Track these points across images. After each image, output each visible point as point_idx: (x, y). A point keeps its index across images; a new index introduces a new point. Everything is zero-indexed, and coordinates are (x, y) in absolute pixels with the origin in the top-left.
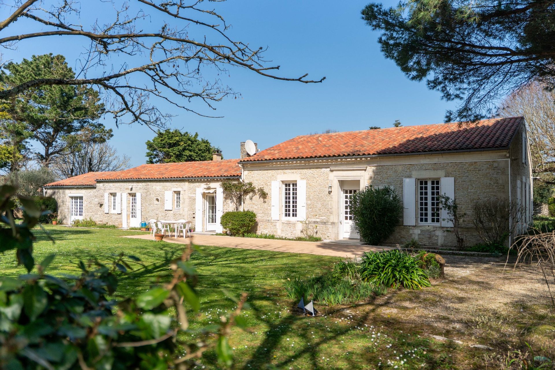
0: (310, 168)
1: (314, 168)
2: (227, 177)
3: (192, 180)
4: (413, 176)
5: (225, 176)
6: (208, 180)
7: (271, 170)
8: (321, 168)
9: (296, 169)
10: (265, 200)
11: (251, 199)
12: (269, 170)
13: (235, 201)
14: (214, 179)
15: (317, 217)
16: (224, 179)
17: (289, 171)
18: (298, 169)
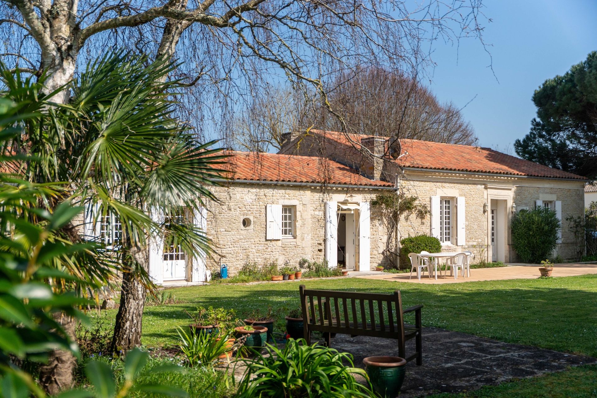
0: (468, 184)
1: (470, 184)
2: (376, 187)
3: (315, 188)
4: (540, 199)
5: (371, 185)
6: (343, 189)
7: (430, 181)
8: (477, 184)
9: (454, 183)
10: (424, 220)
11: (407, 219)
12: (427, 181)
13: (386, 222)
14: (353, 189)
15: (473, 240)
16: (369, 189)
17: (447, 185)
18: (457, 183)
